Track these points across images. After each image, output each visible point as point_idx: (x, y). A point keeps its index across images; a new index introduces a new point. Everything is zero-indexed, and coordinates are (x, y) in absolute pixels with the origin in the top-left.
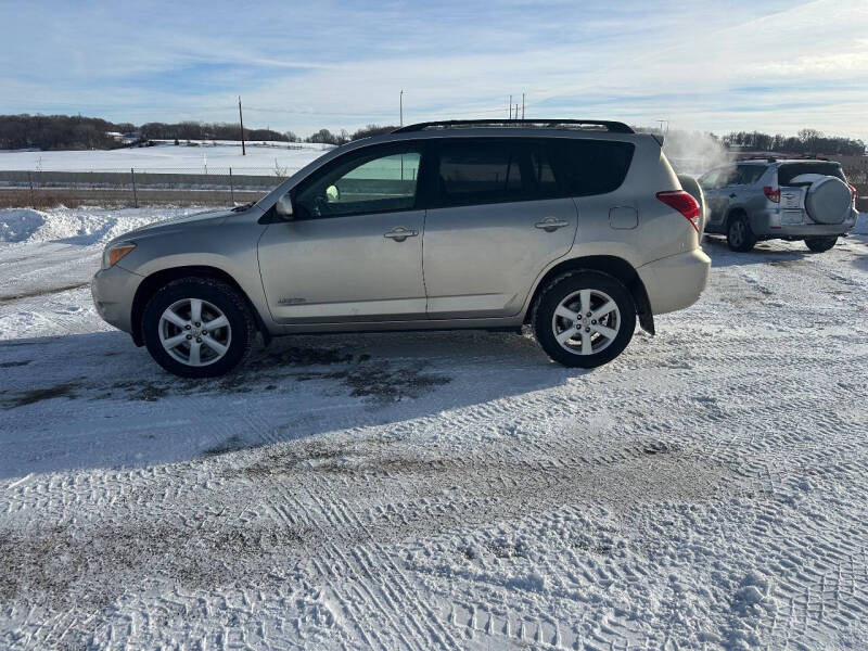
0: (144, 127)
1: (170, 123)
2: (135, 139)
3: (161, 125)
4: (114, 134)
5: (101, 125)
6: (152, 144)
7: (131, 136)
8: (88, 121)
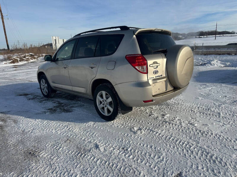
2: (185, 37)
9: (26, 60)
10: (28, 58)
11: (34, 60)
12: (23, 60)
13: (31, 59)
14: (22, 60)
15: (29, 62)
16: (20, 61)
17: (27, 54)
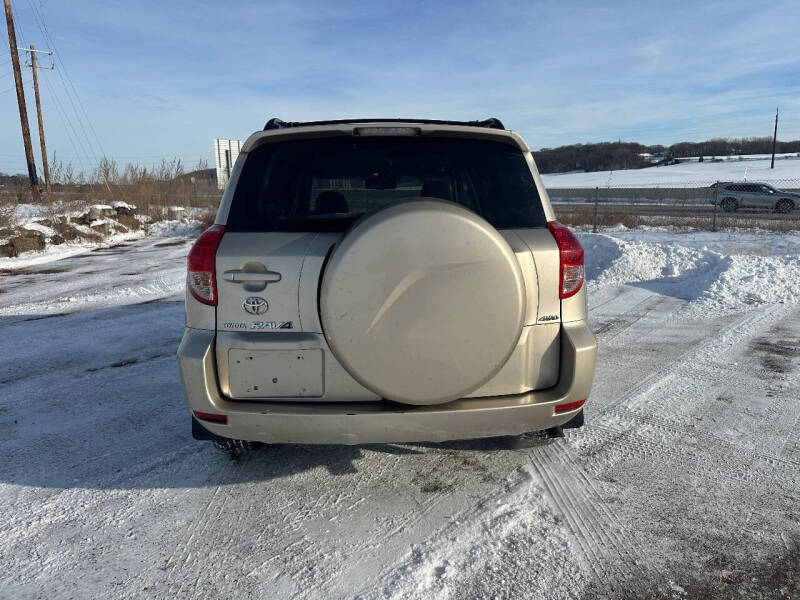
0: (672, 147)
1: (698, 141)
2: (662, 158)
3: (688, 144)
4: (646, 155)
5: (636, 148)
6: (677, 162)
7: (660, 156)
8: (625, 145)
9: (91, 238)
10: (103, 225)
11: (131, 235)
12: (73, 235)
13: (115, 228)
14: (65, 234)
15: (104, 245)
16: (56, 241)
17: (100, 207)
